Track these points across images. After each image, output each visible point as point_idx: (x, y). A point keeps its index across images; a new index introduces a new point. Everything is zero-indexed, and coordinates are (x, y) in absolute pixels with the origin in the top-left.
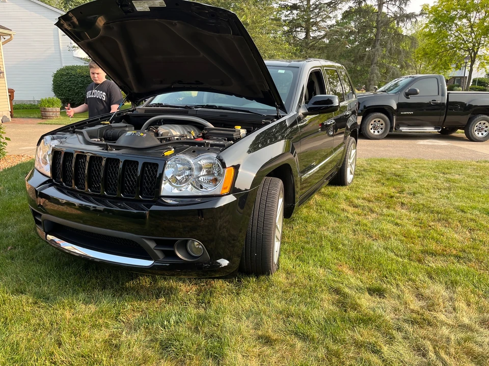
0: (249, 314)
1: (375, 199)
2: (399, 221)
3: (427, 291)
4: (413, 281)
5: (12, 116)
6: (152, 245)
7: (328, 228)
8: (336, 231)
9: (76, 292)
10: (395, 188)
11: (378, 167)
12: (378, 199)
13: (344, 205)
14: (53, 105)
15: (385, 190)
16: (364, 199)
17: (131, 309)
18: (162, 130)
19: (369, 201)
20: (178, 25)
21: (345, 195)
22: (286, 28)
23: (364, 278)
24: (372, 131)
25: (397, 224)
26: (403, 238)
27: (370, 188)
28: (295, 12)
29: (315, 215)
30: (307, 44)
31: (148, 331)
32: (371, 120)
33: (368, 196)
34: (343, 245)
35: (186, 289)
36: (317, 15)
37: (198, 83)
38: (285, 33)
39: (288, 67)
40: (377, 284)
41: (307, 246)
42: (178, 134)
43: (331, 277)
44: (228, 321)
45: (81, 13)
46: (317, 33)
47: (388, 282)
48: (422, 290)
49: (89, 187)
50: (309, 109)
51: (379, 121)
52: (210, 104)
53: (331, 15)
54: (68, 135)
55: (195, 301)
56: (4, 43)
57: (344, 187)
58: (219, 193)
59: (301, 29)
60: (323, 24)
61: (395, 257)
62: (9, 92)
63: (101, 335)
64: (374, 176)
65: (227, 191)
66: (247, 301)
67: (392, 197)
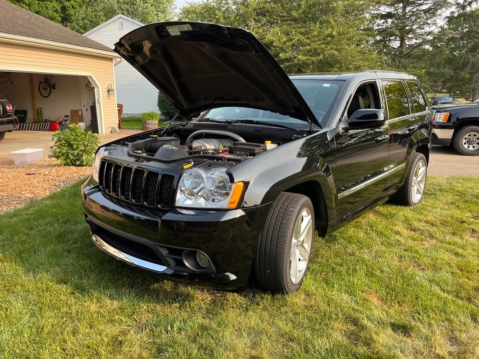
0: (251, 331)
1: (441, 223)
2: (460, 251)
3: (463, 335)
4: (451, 321)
5: (120, 127)
6: (165, 252)
7: (371, 251)
8: (378, 255)
9: (106, 287)
10: (471, 211)
11: (459, 187)
12: (444, 223)
13: (400, 227)
14: (152, 118)
15: (457, 213)
16: (426, 222)
17: (146, 310)
18: (196, 144)
19: (433, 225)
20: (207, 46)
21: (405, 217)
22: (378, 38)
23: (392, 311)
24: (466, 146)
25: (457, 254)
26: (458, 272)
27: (439, 210)
28: (390, 21)
29: (361, 235)
30: (401, 53)
31: (152, 334)
32: (465, 134)
33: (433, 219)
34: (382, 271)
35: (201, 297)
36: (413, 23)
37: (236, 99)
38: (377, 42)
39: (335, 80)
40: (405, 320)
41: (338, 268)
42: (213, 148)
43: (353, 305)
44: (228, 335)
45: (130, 39)
46: (414, 41)
47: (419, 319)
48: (457, 333)
49: (122, 194)
50: (350, 124)
51: (475, 135)
52: (249, 119)
53: (429, 21)
54: (119, 146)
55: (204, 311)
56: (115, 65)
57: (408, 208)
58: (226, 207)
59: (395, 38)
60: (420, 31)
61: (439, 292)
62: (118, 107)
63: (113, 330)
64: (450, 198)
65: (235, 205)
66: (253, 318)
67: (463, 222)
